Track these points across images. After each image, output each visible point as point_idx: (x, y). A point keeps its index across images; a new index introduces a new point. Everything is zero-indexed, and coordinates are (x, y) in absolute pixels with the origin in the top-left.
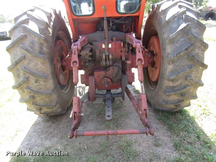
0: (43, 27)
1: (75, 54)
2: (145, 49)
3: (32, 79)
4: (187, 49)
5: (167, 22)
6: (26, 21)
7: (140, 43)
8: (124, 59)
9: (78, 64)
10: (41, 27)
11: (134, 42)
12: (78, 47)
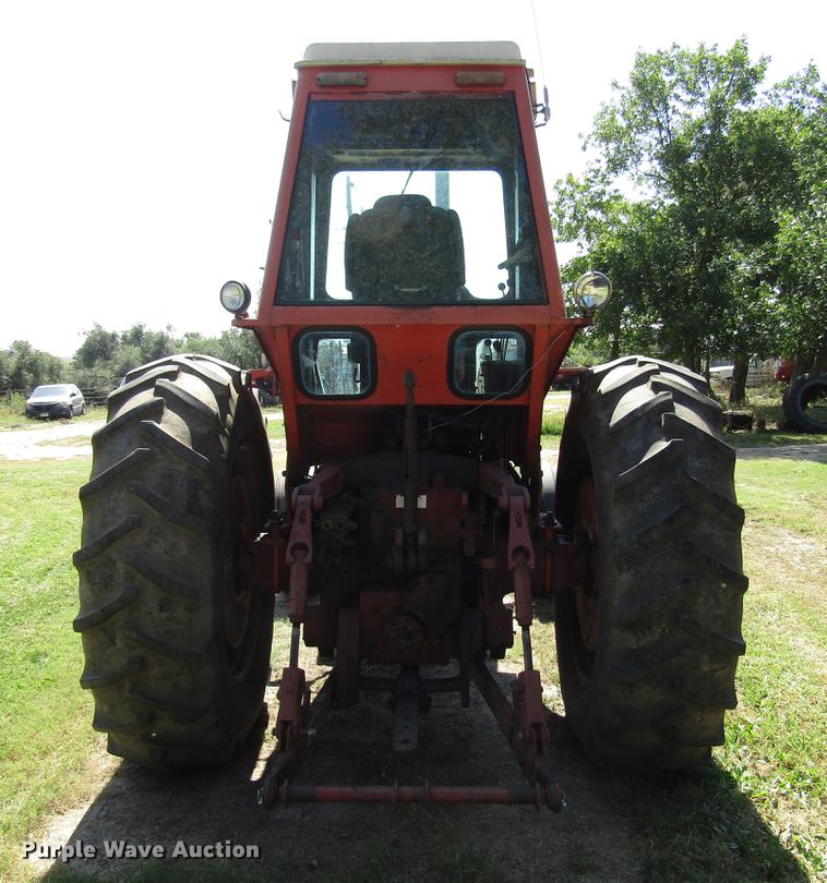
0: (205, 430)
1: (302, 521)
2: (556, 521)
3: (152, 596)
4: (669, 521)
5: (611, 435)
6: (153, 411)
7: (523, 495)
8: (469, 550)
9: (310, 554)
10: (197, 429)
11: (505, 492)
12: (316, 497)
